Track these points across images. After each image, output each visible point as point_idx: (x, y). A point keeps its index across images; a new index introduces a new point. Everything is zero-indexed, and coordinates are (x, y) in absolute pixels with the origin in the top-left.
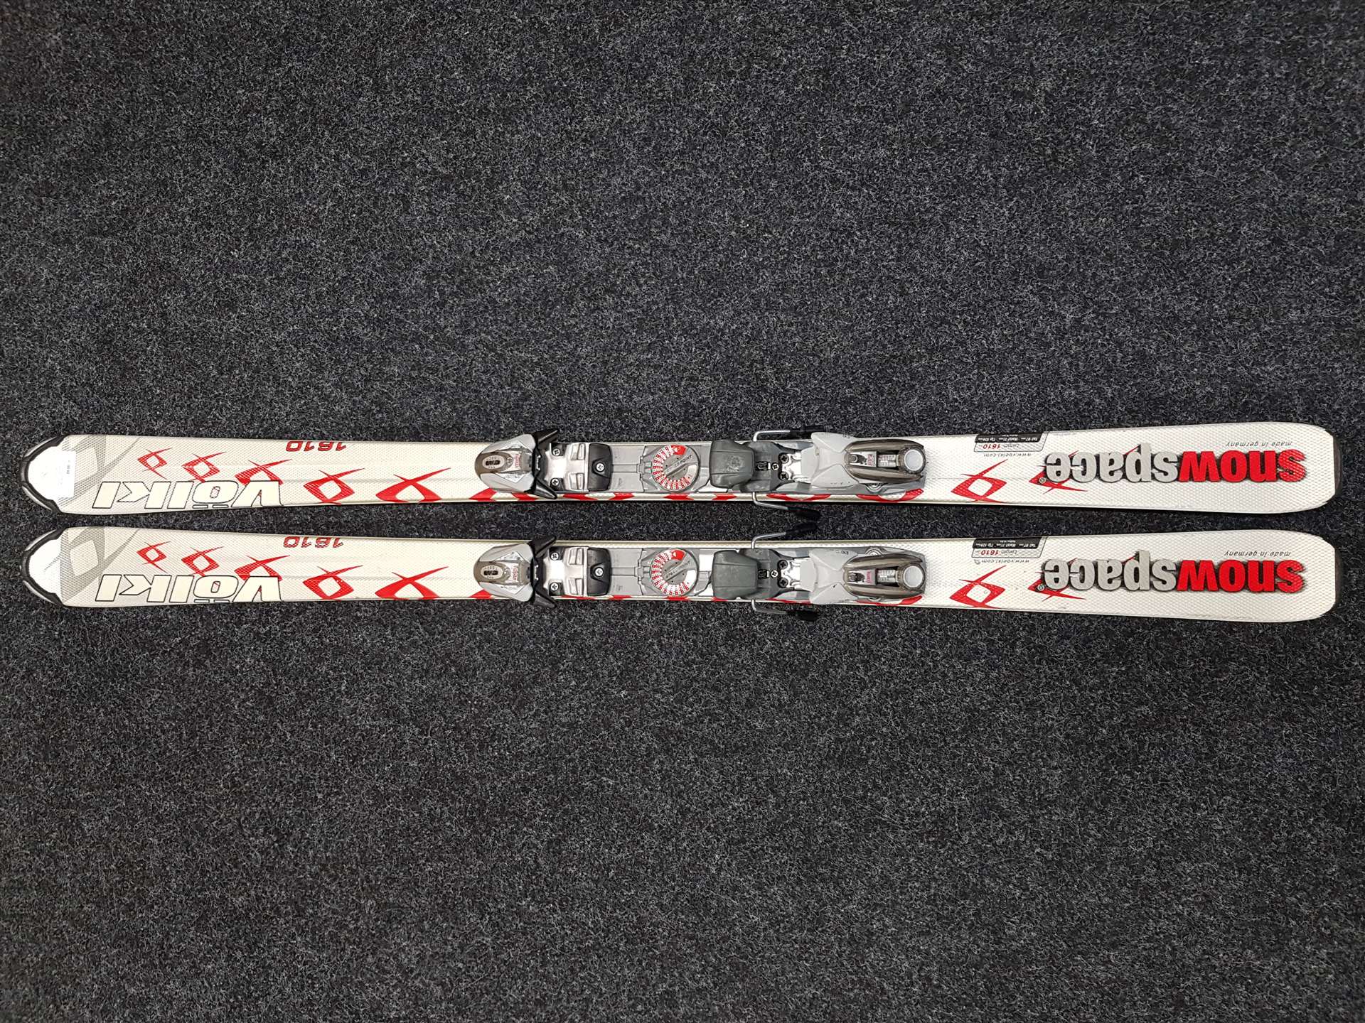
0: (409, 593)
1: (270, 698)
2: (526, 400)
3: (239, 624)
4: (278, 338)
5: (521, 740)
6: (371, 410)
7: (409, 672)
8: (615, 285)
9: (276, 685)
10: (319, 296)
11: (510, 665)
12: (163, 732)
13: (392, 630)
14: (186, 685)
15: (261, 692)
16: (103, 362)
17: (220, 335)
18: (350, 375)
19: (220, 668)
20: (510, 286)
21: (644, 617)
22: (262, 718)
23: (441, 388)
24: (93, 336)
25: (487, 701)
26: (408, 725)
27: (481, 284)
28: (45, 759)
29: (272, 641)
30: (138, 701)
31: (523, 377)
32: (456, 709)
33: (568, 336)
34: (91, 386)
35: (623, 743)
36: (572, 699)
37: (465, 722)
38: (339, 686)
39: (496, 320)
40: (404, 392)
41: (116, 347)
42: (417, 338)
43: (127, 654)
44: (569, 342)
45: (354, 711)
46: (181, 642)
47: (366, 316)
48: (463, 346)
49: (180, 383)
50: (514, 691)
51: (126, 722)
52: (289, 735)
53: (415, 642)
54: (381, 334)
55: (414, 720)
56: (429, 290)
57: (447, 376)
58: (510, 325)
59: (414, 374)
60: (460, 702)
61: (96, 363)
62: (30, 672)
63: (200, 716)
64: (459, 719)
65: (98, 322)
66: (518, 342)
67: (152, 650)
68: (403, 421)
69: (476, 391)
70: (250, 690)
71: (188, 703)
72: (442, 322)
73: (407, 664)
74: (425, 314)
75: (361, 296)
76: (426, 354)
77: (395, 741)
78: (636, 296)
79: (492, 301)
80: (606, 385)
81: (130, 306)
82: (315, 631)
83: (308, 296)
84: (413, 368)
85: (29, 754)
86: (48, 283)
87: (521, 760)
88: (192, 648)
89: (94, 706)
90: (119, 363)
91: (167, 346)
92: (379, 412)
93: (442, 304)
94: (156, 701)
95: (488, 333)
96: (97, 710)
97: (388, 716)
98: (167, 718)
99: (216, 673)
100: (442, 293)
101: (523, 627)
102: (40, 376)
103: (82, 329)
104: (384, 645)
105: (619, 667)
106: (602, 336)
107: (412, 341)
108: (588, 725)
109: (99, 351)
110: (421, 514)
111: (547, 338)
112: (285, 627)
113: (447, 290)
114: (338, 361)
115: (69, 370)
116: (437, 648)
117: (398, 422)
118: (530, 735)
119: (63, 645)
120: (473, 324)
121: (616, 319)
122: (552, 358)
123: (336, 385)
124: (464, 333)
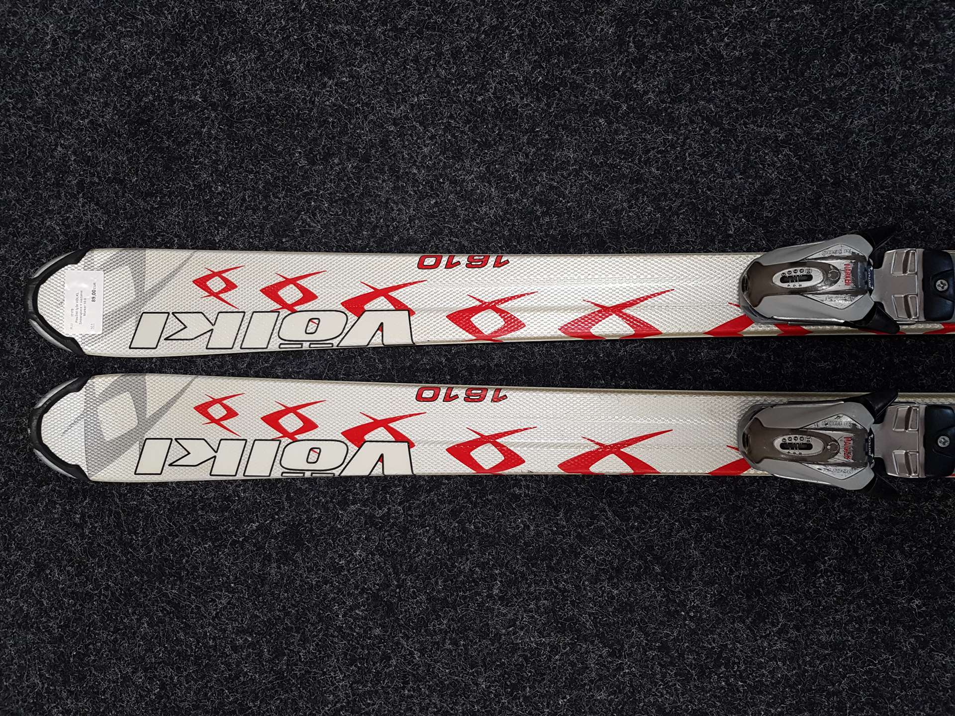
0: (611, 465)
1: (389, 605)
2: (767, 193)
3: (344, 504)
4: (396, 113)
5: (760, 666)
6: (533, 212)
7: (593, 572)
8: (902, 29)
9: (398, 586)
10: (456, 53)
11: (742, 563)
12: (235, 649)
13: (565, 513)
14: (267, 587)
15: (376, 597)
16: (138, 150)
17: (311, 110)
18: (501, 163)
19: (316, 564)
20: (743, 34)
21: (948, 497)
22: (377, 631)
23: (639, 179)
24: (122, 114)
25: (708, 612)
26: (592, 642)
27: (698, 31)
28: (65, 683)
29: (392, 527)
30: (198, 608)
31: (763, 162)
32: (662, 623)
33: (832, 104)
34: (121, 182)
35: (916, 671)
36: (837, 611)
37: (676, 640)
38: (490, 588)
39: (722, 82)
40: (582, 185)
41: (156, 128)
42: (602, 109)
43: (180, 544)
44: (834, 111)
45: (512, 623)
46: (258, 528)
47: (526, 79)
48: (672, 120)
49: (251, 176)
50: (749, 598)
51: (181, 635)
52: (417, 655)
53: (600, 530)
54: (549, 105)
55: (601, 637)
56: (621, 42)
57: (647, 162)
58: (744, 88)
59: (598, 160)
60: (669, 613)
61: (128, 151)
62: (40, 567)
63: (288, 629)
64: (667, 635)
65: (129, 94)
66: (755, 113)
67: (217, 540)
68: (582, 227)
69: (691, 182)
70: (361, 593)
71: (270, 611)
72: (640, 86)
73: (589, 560)
74: (614, 75)
75: (518, 52)
76: (616, 132)
77: (573, 665)
78: (935, 45)
79: (716, 55)
80: (890, 171)
81: (176, 71)
82: (454, 514)
83: (440, 54)
84: (596, 152)
85: (41, 676)
86: (55, 43)
87: (760, 693)
88: (276, 538)
89: (133, 613)
90: (161, 150)
91: (231, 126)
92: (544, 214)
93: (640, 61)
94: (225, 608)
95: (709, 101)
96: (138, 620)
97: (562, 631)
98: (240, 631)
99: (310, 570)
100: (639, 46)
101: (762, 512)
102: (46, 171)
103: (106, 105)
104: (554, 533)
105: (909, 566)
106: (883, 102)
107: (596, 113)
108: (862, 645)
109: (132, 135)
110: (609, 355)
111: (800, 106)
112: (410, 508)
113: (648, 42)
114: (486, 145)
115: (88, 161)
116: (633, 540)
117: (574, 228)
118: (774, 658)
119: (87, 531)
120: (687, 89)
121: (905, 78)
122: (808, 133)
123: (481, 178)
124: (673, 101)
